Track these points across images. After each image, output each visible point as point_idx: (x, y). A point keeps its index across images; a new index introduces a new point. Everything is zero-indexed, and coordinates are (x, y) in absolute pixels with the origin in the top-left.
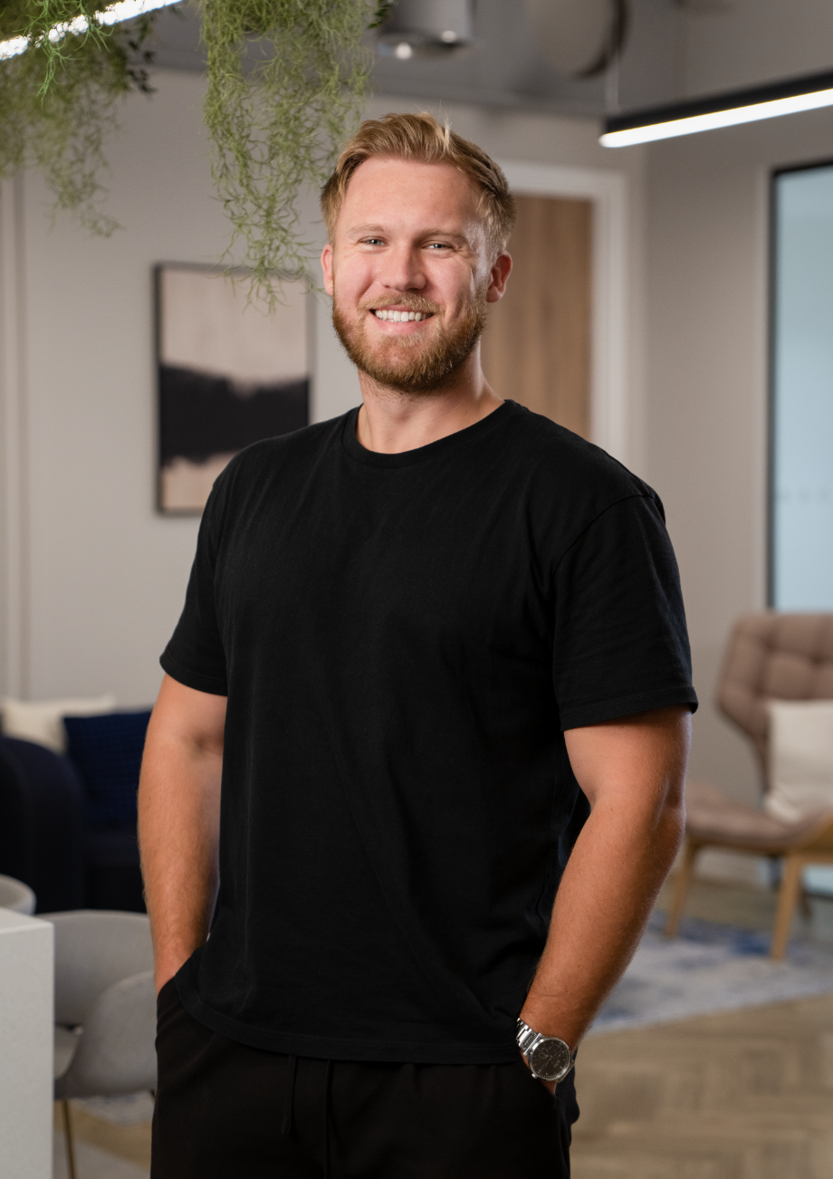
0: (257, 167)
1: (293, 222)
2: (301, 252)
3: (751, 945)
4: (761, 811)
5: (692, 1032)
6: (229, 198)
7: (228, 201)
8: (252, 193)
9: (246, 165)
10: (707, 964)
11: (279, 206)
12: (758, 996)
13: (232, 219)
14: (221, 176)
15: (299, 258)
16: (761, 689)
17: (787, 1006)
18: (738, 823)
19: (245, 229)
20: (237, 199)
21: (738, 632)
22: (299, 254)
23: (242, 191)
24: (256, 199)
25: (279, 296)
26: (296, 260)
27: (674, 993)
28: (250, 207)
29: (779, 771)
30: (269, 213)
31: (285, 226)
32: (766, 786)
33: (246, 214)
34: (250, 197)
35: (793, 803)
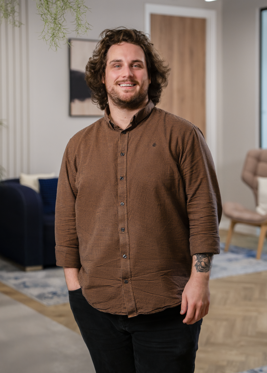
0: (51, 4)
1: (63, 22)
2: (65, 31)
3: (251, 254)
4: (255, 212)
5: (228, 281)
6: (42, 14)
7: (42, 15)
8: (49, 12)
9: (47, 3)
10: (236, 260)
11: (58, 16)
12: (250, 270)
13: (44, 21)
14: (40, 7)
15: (64, 33)
16: (255, 173)
17: (259, 273)
18: (247, 216)
19: (47, 24)
20: (45, 14)
21: (248, 155)
22: (63, 32)
23: (46, 11)
24: (51, 14)
25: (59, 45)
26: (62, 34)
27: (224, 269)
28: (49, 16)
29: (261, 199)
30: (55, 19)
31: (61, 23)
32: (257, 204)
33: (47, 19)
34: (49, 13)
35: (264, 209)
